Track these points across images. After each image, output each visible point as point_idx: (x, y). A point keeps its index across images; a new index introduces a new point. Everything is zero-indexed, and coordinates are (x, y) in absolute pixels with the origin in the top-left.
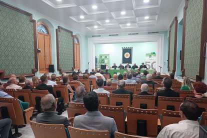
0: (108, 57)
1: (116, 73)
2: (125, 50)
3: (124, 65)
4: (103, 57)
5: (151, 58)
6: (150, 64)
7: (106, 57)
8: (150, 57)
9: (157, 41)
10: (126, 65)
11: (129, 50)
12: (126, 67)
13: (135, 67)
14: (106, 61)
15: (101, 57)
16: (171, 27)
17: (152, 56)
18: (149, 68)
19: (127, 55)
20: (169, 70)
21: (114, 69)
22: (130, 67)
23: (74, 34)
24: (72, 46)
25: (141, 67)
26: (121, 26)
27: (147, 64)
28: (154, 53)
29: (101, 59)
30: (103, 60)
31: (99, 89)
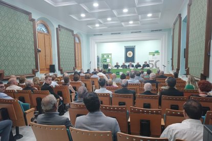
0: (110, 56)
1: (119, 72)
2: (128, 49)
4: (105, 56)
5: (154, 57)
6: (154, 63)
7: (108, 56)
8: (154, 55)
9: (160, 39)
11: (132, 49)
12: (129, 66)
13: (138, 66)
14: (108, 60)
15: (103, 55)
16: (174, 24)
17: (156, 55)
18: (153, 67)
19: (130, 54)
20: (173, 69)
22: (133, 66)
23: (75, 33)
24: (73, 45)
25: (144, 66)
26: (123, 24)
27: (150, 62)
28: (157, 52)
29: (103, 58)
30: (105, 59)
31: (101, 89)
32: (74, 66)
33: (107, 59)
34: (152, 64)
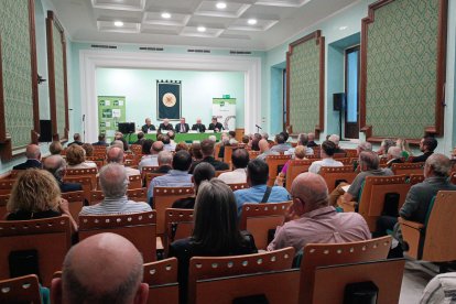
0: (121, 103)
4: (108, 103)
5: (223, 108)
7: (116, 103)
8: (222, 104)
11: (174, 89)
12: (178, 126)
14: (116, 113)
15: (102, 100)
16: (294, 46)
17: (226, 103)
19: (169, 100)
22: (187, 127)
28: (227, 98)
29: (103, 107)
30: (108, 110)
33: (114, 111)
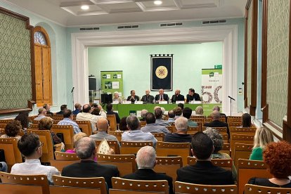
0: (119, 76)
1: (135, 112)
2: (157, 62)
3: (154, 94)
4: (109, 76)
6: (212, 91)
7: (115, 77)
8: (212, 75)
9: (223, 41)
10: (158, 93)
12: (157, 98)
13: (178, 97)
14: (115, 85)
15: (104, 74)
17: (216, 73)
18: (210, 100)
19: (162, 72)
20: (246, 106)
21: (130, 102)
24: (28, 50)
25: (190, 98)
26: (140, 5)
27: (205, 90)
28: (219, 68)
29: (105, 80)
30: (109, 83)
31: (28, 162)
32: (30, 97)
33: (113, 83)
34: (209, 94)
